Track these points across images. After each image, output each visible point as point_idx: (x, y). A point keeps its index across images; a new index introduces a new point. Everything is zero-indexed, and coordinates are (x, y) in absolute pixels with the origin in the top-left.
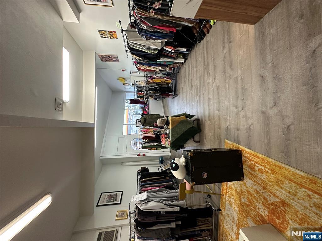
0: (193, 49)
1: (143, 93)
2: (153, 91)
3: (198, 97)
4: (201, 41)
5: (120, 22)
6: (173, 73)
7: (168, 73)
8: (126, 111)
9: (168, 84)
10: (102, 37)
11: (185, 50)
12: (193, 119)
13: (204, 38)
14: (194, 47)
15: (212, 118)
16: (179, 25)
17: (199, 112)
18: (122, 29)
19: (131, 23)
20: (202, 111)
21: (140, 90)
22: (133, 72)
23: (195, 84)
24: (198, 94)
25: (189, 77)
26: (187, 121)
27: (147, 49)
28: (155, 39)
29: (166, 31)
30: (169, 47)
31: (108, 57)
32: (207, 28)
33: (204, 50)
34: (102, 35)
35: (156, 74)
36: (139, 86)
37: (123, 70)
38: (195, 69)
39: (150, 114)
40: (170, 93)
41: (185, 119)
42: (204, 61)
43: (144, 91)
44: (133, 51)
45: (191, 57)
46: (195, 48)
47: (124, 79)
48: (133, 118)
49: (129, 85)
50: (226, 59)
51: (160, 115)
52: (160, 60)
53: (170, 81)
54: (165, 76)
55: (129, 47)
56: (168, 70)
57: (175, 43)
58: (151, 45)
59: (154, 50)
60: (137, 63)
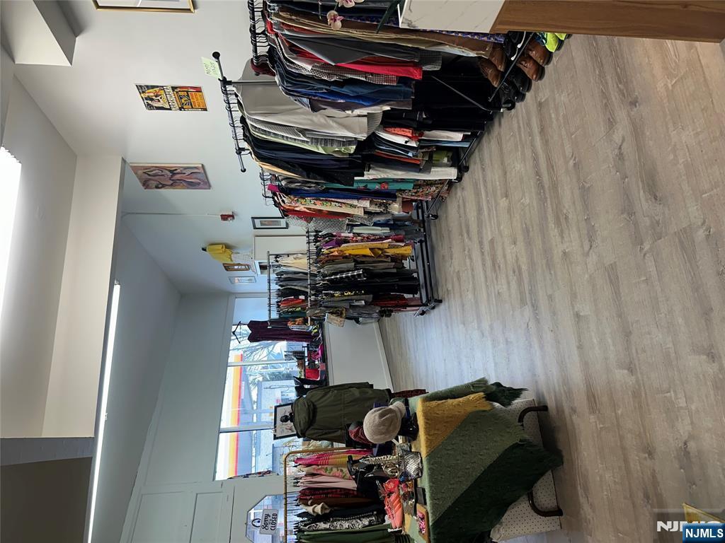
0: (489, 133)
1: (302, 297)
2: (342, 289)
3: (528, 311)
4: (517, 104)
5: (216, 55)
6: (415, 217)
7: (396, 219)
8: (232, 374)
9: (398, 259)
10: (150, 107)
11: (458, 136)
12: (518, 403)
13: (528, 95)
14: (492, 125)
15: (605, 399)
16: (429, 57)
17: (540, 370)
18: (224, 78)
19: (257, 57)
20: (554, 371)
21: (289, 288)
22: (263, 224)
23: (509, 257)
24: (529, 299)
25: (480, 233)
26: (493, 416)
27: (316, 141)
28: (343, 108)
29: (386, 77)
30: (397, 130)
31: (170, 171)
32: (535, 62)
33: (531, 134)
34: (152, 100)
35: (351, 226)
36: (286, 273)
37: (225, 217)
38: (503, 202)
39: (331, 384)
40: (411, 296)
41: (486, 406)
42: (538, 174)
43: (308, 290)
44: (264, 149)
45: (482, 161)
46: (496, 130)
47: (228, 247)
48: (259, 395)
49: (248, 267)
50: (627, 163)
51: (372, 386)
52: (365, 178)
53: (406, 250)
54: (386, 230)
55: (248, 137)
56: (396, 209)
57: (421, 115)
58: (330, 127)
59: (344, 144)
60: (278, 191)
